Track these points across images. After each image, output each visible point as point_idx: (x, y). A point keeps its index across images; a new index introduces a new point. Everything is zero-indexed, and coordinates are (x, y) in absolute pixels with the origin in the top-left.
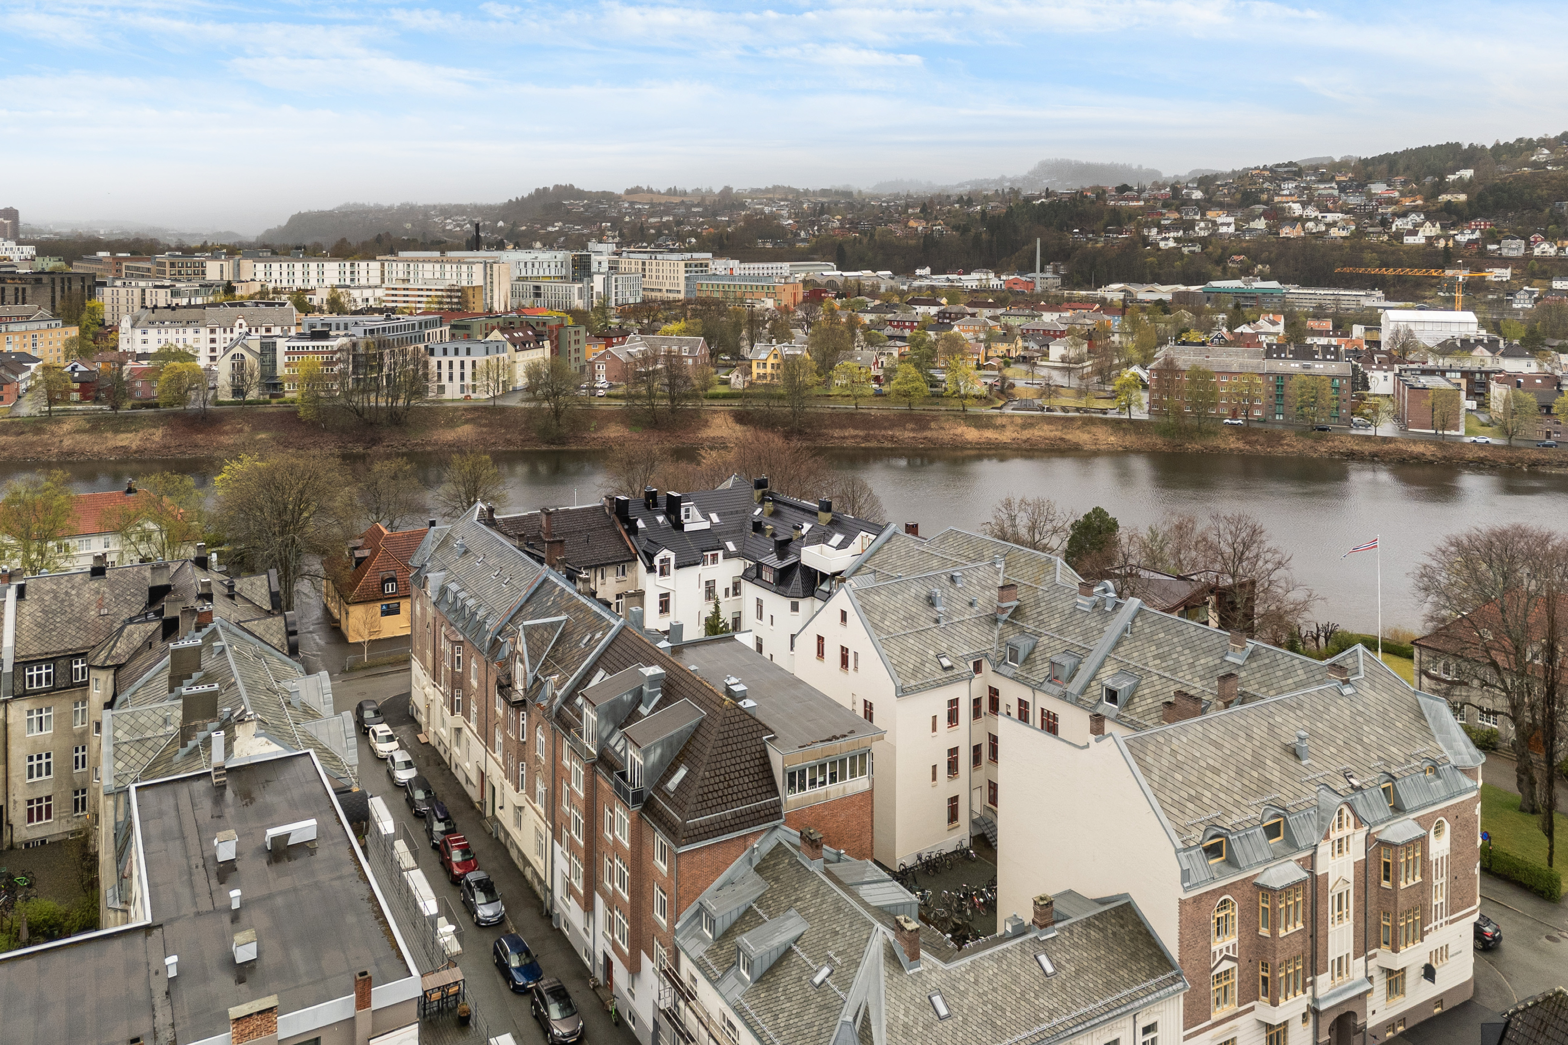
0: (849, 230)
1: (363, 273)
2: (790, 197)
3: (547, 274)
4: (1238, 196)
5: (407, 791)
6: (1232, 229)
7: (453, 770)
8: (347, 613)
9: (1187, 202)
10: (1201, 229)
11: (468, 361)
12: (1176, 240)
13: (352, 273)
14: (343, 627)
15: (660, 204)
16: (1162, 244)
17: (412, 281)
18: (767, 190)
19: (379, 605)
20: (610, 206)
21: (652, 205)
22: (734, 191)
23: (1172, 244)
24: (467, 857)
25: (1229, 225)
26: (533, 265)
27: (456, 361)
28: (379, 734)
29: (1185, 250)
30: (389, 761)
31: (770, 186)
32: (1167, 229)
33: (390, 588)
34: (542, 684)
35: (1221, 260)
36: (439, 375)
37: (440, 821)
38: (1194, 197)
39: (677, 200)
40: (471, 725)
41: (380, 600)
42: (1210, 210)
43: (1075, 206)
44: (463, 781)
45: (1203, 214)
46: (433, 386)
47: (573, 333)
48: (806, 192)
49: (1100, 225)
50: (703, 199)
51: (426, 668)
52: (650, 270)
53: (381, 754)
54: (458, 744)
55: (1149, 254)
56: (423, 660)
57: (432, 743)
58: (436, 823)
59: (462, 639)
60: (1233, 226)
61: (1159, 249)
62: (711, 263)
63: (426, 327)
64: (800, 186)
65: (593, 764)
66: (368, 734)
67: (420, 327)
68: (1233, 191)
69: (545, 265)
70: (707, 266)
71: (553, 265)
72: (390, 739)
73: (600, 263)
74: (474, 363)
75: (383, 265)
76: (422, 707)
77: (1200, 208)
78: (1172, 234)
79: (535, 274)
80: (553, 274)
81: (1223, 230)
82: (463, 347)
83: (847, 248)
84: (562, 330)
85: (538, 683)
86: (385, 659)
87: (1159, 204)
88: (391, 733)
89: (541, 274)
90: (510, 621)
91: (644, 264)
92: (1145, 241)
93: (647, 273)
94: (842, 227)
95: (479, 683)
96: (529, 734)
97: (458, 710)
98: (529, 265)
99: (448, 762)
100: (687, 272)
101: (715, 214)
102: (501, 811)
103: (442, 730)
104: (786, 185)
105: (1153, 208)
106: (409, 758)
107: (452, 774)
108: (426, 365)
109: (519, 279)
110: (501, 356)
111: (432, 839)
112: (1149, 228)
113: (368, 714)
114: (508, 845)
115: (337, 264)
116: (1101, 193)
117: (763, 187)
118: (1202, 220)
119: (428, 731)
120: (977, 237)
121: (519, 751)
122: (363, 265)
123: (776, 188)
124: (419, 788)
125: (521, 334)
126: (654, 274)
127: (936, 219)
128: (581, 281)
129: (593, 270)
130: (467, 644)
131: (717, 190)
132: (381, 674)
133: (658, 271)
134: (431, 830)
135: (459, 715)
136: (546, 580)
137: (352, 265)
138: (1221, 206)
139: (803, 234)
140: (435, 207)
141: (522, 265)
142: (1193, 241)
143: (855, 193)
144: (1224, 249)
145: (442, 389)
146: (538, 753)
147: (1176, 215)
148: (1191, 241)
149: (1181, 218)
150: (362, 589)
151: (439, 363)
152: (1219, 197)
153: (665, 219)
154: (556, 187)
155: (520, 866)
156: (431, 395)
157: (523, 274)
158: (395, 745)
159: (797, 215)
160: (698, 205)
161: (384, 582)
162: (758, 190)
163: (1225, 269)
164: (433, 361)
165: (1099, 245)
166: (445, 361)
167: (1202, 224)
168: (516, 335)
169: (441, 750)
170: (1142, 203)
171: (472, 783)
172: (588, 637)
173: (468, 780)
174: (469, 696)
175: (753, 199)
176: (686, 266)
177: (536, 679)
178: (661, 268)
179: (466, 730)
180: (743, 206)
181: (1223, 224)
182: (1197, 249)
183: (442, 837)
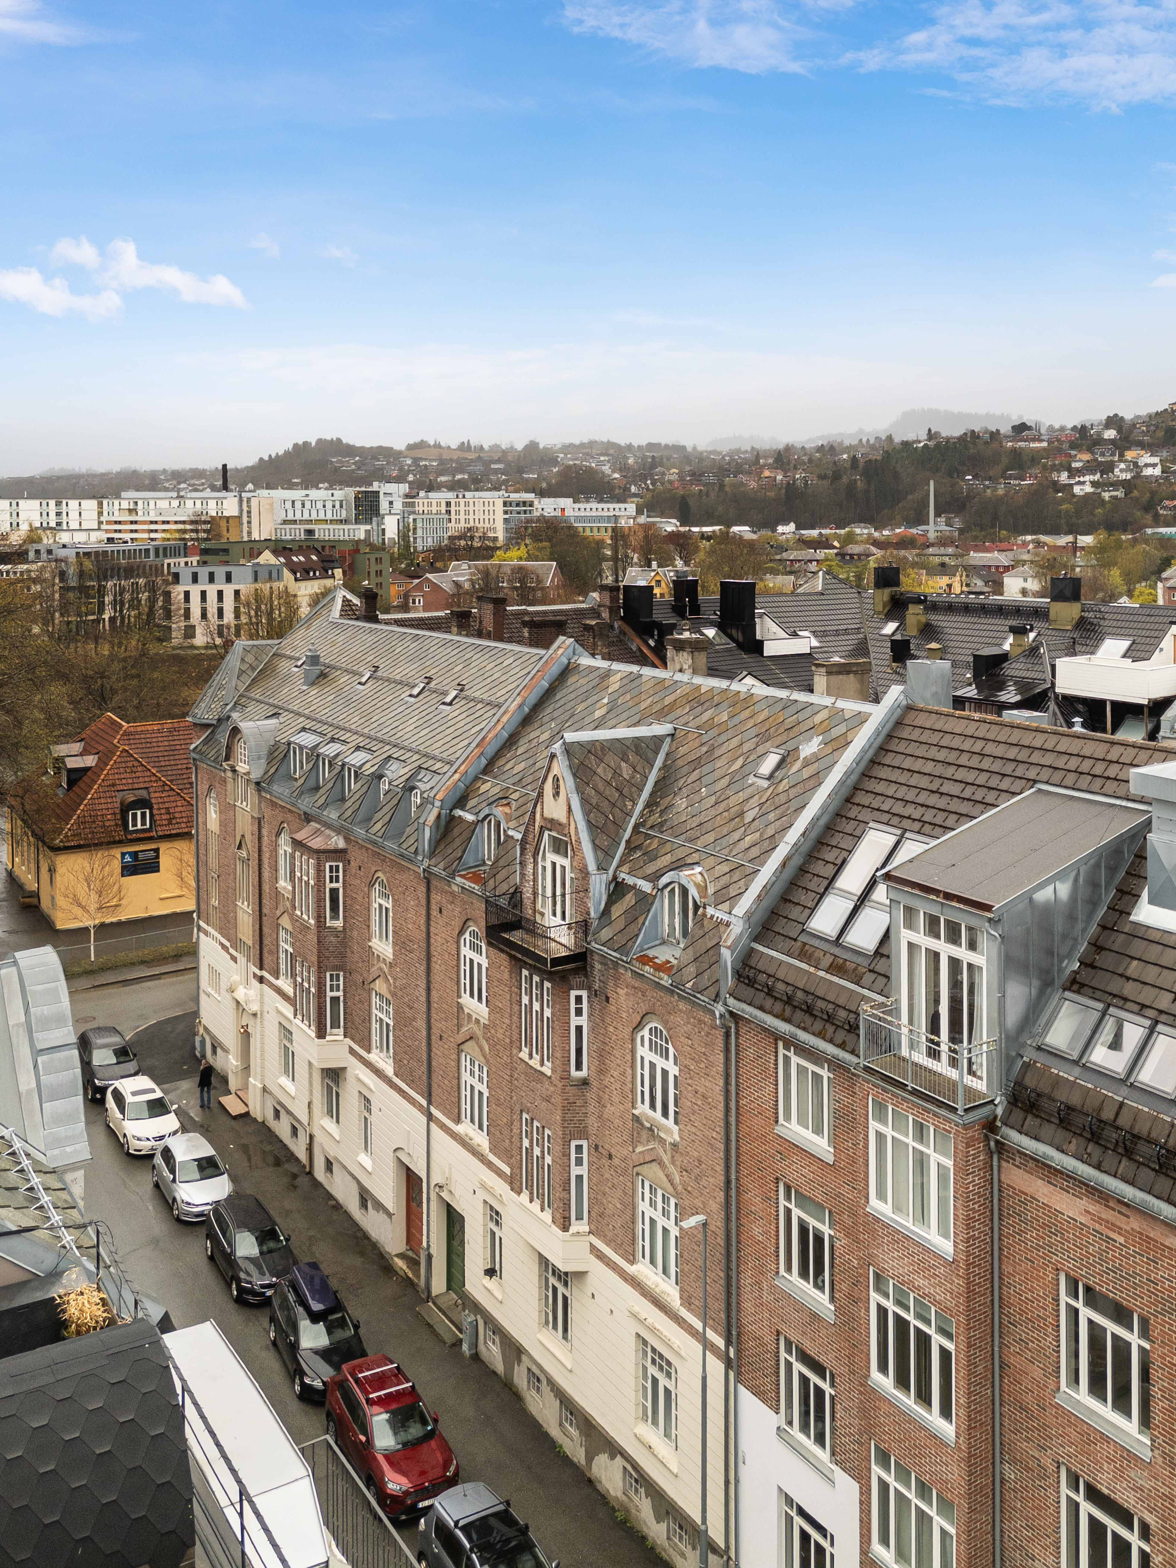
0: (691, 483)
1: (74, 515)
2: (611, 452)
3: (322, 516)
4: (1160, 434)
5: (211, 1236)
6: (1157, 471)
7: (320, 1173)
8: (52, 871)
9: (1098, 441)
10: (1121, 471)
11: (228, 591)
12: (1094, 484)
13: (58, 514)
14: (45, 904)
15: (451, 460)
16: (1077, 490)
17: (140, 513)
18: (582, 445)
19: (117, 852)
20: (388, 464)
21: (442, 462)
22: (541, 446)
23: (1088, 489)
24: (415, 1431)
25: (1154, 465)
26: (303, 505)
27: (212, 591)
28: (129, 1099)
29: (1106, 496)
30: (159, 1160)
31: (586, 441)
32: (1080, 472)
33: (139, 821)
34: (645, 902)
35: (1150, 507)
36: (187, 611)
37: (315, 1318)
38: (1106, 437)
39: (471, 456)
40: (375, 1057)
41: (120, 842)
42: (1129, 449)
43: (966, 448)
44: (351, 1203)
45: (1121, 455)
46: (177, 625)
47: (373, 561)
48: (630, 447)
49: (997, 470)
50: (505, 453)
51: (236, 943)
52: (458, 513)
53: (134, 1145)
54: (333, 1110)
55: (1062, 501)
56: (228, 928)
57: (257, 1113)
58: (305, 1324)
59: (341, 844)
60: (1159, 467)
61: (1074, 496)
62: (536, 502)
63: (165, 556)
64: (622, 441)
65: (990, 1126)
66: (102, 1102)
67: (157, 555)
68: (1153, 428)
69: (320, 505)
70: (531, 505)
71: (329, 505)
72: (157, 1108)
73: (391, 503)
74: (237, 593)
75: (100, 505)
76: (228, 1037)
77: (1117, 448)
78: (1087, 478)
79: (306, 516)
80: (329, 516)
81: (1149, 471)
82: (220, 572)
83: (691, 502)
84: (358, 557)
85: (629, 899)
86: (133, 955)
87: (1065, 446)
88: (159, 1094)
89: (314, 516)
90: (487, 770)
91: (448, 504)
92: (1057, 487)
93: (453, 517)
94: (681, 479)
95: (400, 944)
96: (602, 1056)
97: (335, 1025)
98: (298, 505)
99: (303, 1156)
100: (506, 512)
101: (521, 470)
102: (491, 1283)
103: (284, 1081)
104: (605, 440)
105: (1059, 450)
106: (207, 1150)
107: (317, 1185)
108: (167, 595)
109: (285, 522)
110: (275, 585)
111: (300, 1372)
112: (1059, 471)
113: (102, 1057)
114: (520, 1379)
115: (37, 502)
116: (995, 435)
117: (577, 442)
118: (1120, 461)
119: (245, 1087)
120: (852, 485)
121: (568, 1107)
122: (73, 504)
123: (592, 444)
124: (244, 1225)
125: (302, 558)
126: (462, 517)
127: (795, 468)
128: (368, 521)
129: (382, 512)
130: (357, 856)
131: (520, 446)
132: (125, 983)
133: (467, 513)
134: (294, 1347)
135: (337, 1035)
136: (567, 671)
137: (58, 504)
138: (1142, 445)
139: (633, 489)
140: (164, 471)
141: (288, 505)
142: (1116, 485)
143: (689, 449)
144: (1153, 493)
145: (190, 632)
146: (642, 1109)
147: (1086, 457)
148: (1112, 485)
149: (1096, 460)
150: (80, 822)
151: (187, 594)
152: (1136, 436)
153: (459, 477)
154: (320, 441)
155: (575, 1450)
156: (177, 638)
157: (290, 517)
158: (170, 1122)
159: (623, 468)
160: (498, 461)
161: (125, 808)
162: (571, 445)
163: (1156, 516)
164: (178, 591)
165: (1001, 492)
166: (195, 591)
167: (1122, 466)
168: (295, 559)
169: (282, 1129)
170: (1045, 444)
171: (379, 1206)
172: (772, 760)
173: (365, 1198)
174: (366, 985)
175: (566, 454)
176: (505, 504)
177: (618, 889)
178: (471, 508)
179: (357, 1072)
180: (554, 461)
181: (1147, 465)
182: (1120, 494)
183: (327, 1372)
